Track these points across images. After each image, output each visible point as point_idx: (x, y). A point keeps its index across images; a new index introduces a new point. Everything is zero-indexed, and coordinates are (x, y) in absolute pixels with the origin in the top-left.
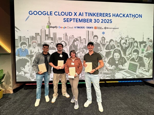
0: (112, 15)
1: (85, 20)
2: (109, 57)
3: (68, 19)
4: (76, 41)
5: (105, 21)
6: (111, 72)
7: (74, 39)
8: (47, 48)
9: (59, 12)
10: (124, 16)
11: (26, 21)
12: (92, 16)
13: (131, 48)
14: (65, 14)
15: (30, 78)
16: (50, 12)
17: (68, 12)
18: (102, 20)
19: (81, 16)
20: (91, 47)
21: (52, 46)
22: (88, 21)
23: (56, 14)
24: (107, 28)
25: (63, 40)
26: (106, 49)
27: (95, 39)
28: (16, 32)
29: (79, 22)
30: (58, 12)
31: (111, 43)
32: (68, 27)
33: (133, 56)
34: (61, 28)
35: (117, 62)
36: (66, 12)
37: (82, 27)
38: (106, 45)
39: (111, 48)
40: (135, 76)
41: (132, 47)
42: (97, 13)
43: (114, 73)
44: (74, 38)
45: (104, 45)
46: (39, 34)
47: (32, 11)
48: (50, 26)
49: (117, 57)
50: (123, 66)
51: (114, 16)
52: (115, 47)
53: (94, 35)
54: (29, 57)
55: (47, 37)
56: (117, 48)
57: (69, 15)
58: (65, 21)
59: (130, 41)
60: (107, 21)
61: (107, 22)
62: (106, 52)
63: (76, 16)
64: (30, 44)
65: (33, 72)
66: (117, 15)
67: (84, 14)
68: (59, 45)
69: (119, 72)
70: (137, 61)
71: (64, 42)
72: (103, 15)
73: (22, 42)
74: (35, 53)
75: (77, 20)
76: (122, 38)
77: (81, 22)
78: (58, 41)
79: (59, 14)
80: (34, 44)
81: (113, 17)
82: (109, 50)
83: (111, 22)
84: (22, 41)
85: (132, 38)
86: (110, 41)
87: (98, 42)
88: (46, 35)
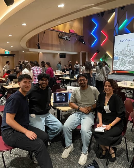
23: (132, 40)
28: (114, 50)
46: (123, 50)
48: (128, 46)
78: (131, 52)
80: (121, 54)
84: (117, 53)
88: (126, 50)
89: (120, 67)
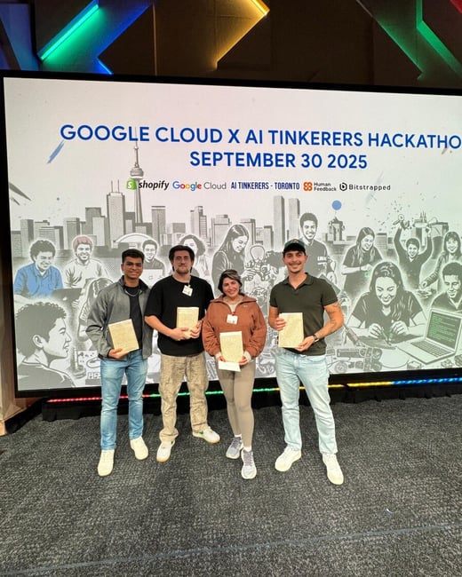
0: (365, 139)
1: (268, 157)
2: (359, 291)
3: (206, 156)
4: (236, 236)
5: (343, 160)
6: (367, 347)
7: (231, 230)
8: (138, 265)
9: (172, 129)
10: (409, 144)
11: (50, 162)
12: (294, 142)
13: (434, 257)
14: (195, 135)
15: (71, 376)
16: (142, 128)
17: (206, 130)
18: (332, 158)
19: (256, 142)
20: (295, 259)
21: (151, 254)
22: (279, 163)
23: (162, 134)
24: (351, 187)
25: (188, 232)
26: (348, 263)
27: (308, 227)
28: (11, 203)
29: (248, 165)
30: (169, 131)
31: (363, 242)
32: (207, 186)
33: (445, 289)
34: (183, 186)
35: (386, 312)
36: (198, 130)
37: (257, 185)
38: (347, 249)
39: (366, 261)
40: (453, 362)
41: (439, 256)
42: (313, 133)
43: (375, 350)
44: (230, 223)
45: (338, 249)
46: (99, 209)
47: (72, 127)
48: (142, 181)
49: (385, 293)
50: (408, 325)
51: (374, 143)
52: (378, 257)
53: (301, 215)
54: (65, 299)
55: (129, 222)
56: (385, 259)
57: (212, 141)
58: (195, 162)
59: (434, 234)
60: (350, 161)
61: (351, 166)
62: (349, 276)
63: (238, 142)
64: (66, 248)
65: (79, 353)
66: (386, 140)
67: (267, 137)
68: (177, 254)
69: (393, 348)
70: (457, 305)
71: (195, 239)
72: (335, 139)
73: (35, 241)
74: (87, 281)
75: (240, 157)
76: (402, 224)
77: (254, 165)
78: (170, 236)
79: (175, 138)
80: (82, 249)
81: (370, 145)
82: (357, 269)
83: (363, 164)
84: (38, 239)
85: (437, 223)
86: (362, 236)
87: (319, 237)
88: (127, 216)
89: (83, 361)
